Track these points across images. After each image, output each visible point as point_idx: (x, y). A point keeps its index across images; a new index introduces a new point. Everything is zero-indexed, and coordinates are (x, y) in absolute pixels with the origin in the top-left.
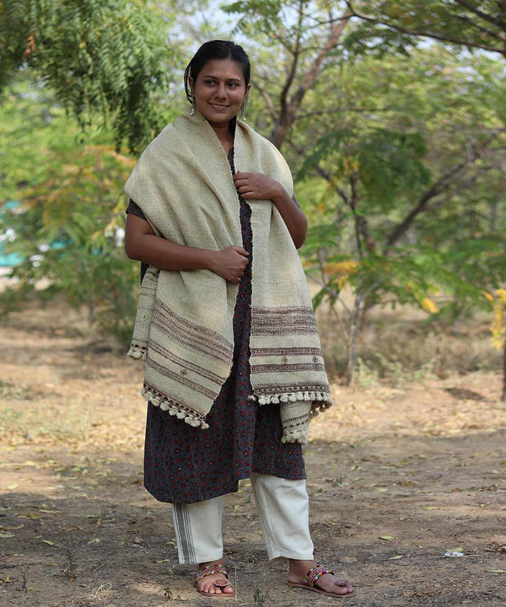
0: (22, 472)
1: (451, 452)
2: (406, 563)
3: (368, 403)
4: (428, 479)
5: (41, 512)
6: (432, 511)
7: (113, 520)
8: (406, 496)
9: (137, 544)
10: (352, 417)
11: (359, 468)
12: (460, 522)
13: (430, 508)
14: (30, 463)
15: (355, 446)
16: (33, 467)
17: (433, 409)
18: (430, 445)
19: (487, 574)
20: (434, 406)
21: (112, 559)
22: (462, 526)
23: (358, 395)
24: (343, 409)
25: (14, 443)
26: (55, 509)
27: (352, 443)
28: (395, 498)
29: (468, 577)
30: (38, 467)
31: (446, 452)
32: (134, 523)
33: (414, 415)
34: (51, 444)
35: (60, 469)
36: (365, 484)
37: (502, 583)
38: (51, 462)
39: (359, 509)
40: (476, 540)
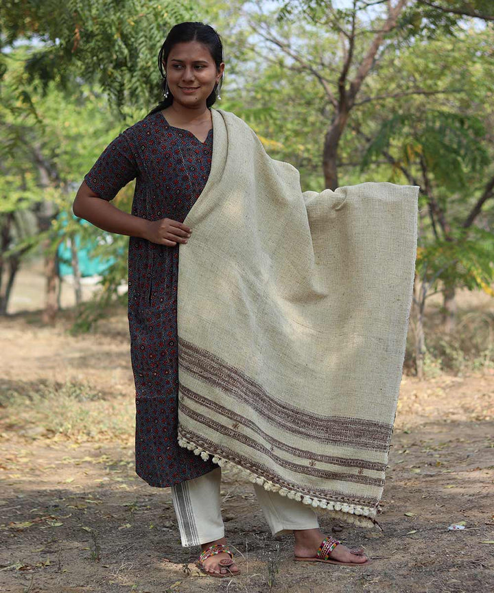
0: (81, 468)
1: (488, 436)
2: (417, 537)
3: (429, 392)
4: (457, 460)
5: (87, 502)
6: (451, 489)
7: (148, 507)
8: (431, 476)
9: (167, 527)
10: (413, 405)
11: (407, 452)
12: (471, 498)
13: (449, 486)
14: (88, 459)
15: (409, 432)
16: (90, 463)
17: (484, 395)
18: (472, 429)
19: (480, 545)
20: (485, 393)
21: (140, 542)
22: (471, 501)
23: (423, 384)
24: (405, 398)
25: (79, 441)
26: (98, 499)
27: (406, 429)
28: (424, 477)
29: (463, 548)
30: (94, 462)
31: (484, 435)
32: (168, 509)
33: (468, 401)
34: (108, 441)
35: (111, 463)
36: (406, 466)
37: (490, 553)
38: (104, 456)
39: (396, 489)
40: (481, 514)
